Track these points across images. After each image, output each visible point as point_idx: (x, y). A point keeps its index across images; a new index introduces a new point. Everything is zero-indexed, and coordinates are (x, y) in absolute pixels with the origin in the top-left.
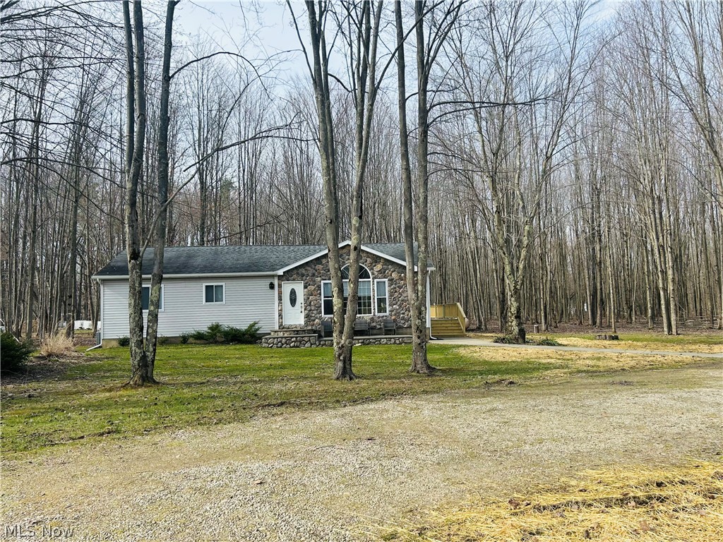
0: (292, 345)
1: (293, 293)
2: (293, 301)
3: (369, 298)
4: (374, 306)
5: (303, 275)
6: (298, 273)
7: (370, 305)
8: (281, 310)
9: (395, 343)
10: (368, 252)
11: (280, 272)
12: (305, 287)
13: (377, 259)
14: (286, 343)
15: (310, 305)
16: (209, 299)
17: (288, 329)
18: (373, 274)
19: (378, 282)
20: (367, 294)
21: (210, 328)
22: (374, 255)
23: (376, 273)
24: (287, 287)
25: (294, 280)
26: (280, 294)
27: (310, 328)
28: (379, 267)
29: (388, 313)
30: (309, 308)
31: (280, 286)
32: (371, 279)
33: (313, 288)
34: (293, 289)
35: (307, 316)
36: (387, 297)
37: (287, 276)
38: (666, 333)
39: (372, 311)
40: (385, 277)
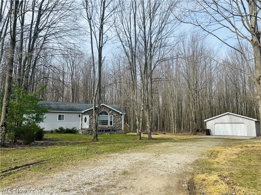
0: (90, 134)
1: (86, 118)
2: (85, 121)
3: (108, 121)
4: (109, 123)
5: (89, 113)
6: (88, 112)
7: (108, 123)
8: (82, 123)
9: (118, 134)
10: (108, 107)
11: (83, 112)
12: (90, 117)
13: (110, 109)
14: (88, 133)
15: (91, 122)
16: (59, 119)
17: (84, 129)
18: (109, 114)
19: (110, 116)
20: (107, 120)
21: (59, 128)
22: (110, 108)
23: (110, 114)
24: (84, 117)
25: (86, 114)
26: (82, 118)
27: (90, 129)
28: (111, 112)
29: (112, 125)
30: (90, 123)
31: (82, 116)
32: (108, 115)
33: (92, 117)
34: (86, 117)
35: (90, 126)
36: (113, 121)
37: (85, 113)
38: (174, 133)
39: (108, 125)
40: (112, 115)
